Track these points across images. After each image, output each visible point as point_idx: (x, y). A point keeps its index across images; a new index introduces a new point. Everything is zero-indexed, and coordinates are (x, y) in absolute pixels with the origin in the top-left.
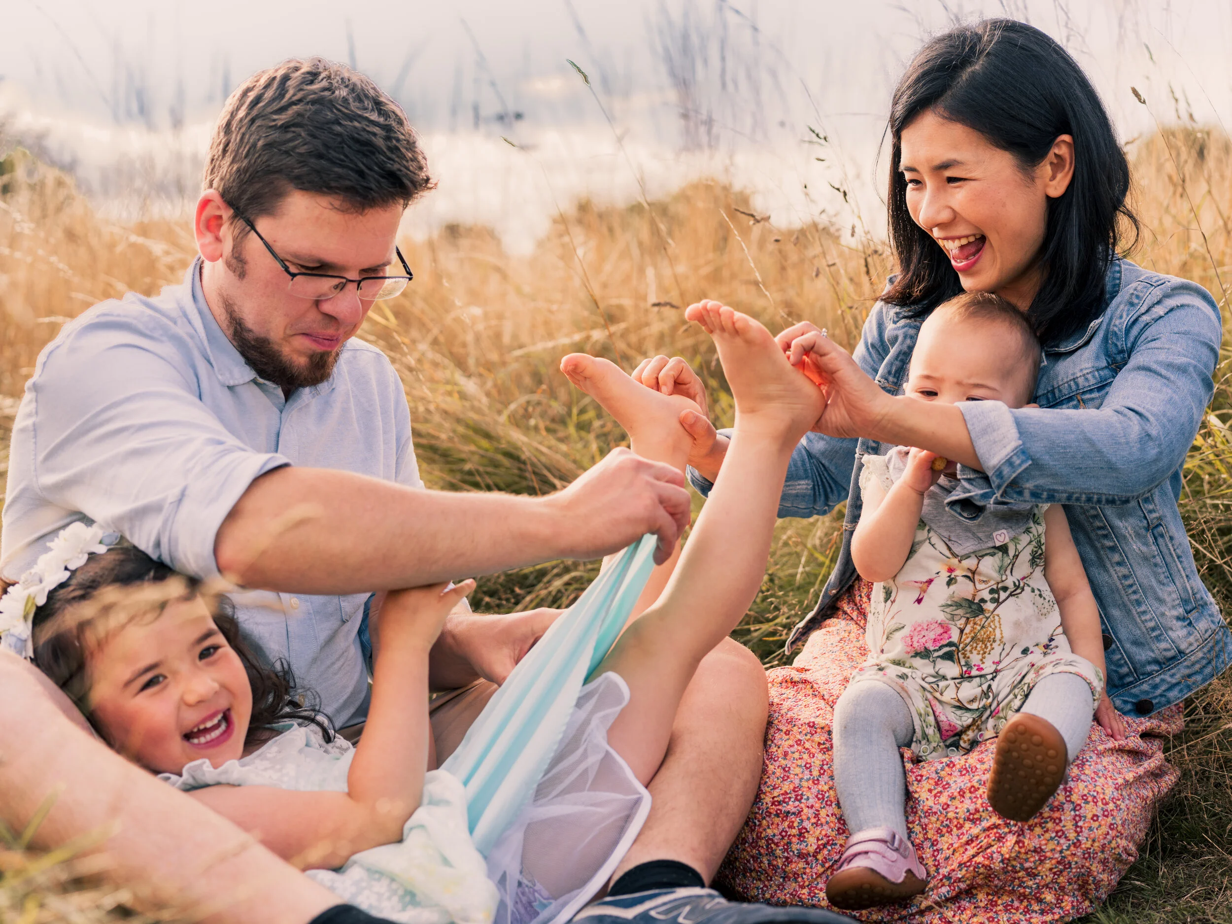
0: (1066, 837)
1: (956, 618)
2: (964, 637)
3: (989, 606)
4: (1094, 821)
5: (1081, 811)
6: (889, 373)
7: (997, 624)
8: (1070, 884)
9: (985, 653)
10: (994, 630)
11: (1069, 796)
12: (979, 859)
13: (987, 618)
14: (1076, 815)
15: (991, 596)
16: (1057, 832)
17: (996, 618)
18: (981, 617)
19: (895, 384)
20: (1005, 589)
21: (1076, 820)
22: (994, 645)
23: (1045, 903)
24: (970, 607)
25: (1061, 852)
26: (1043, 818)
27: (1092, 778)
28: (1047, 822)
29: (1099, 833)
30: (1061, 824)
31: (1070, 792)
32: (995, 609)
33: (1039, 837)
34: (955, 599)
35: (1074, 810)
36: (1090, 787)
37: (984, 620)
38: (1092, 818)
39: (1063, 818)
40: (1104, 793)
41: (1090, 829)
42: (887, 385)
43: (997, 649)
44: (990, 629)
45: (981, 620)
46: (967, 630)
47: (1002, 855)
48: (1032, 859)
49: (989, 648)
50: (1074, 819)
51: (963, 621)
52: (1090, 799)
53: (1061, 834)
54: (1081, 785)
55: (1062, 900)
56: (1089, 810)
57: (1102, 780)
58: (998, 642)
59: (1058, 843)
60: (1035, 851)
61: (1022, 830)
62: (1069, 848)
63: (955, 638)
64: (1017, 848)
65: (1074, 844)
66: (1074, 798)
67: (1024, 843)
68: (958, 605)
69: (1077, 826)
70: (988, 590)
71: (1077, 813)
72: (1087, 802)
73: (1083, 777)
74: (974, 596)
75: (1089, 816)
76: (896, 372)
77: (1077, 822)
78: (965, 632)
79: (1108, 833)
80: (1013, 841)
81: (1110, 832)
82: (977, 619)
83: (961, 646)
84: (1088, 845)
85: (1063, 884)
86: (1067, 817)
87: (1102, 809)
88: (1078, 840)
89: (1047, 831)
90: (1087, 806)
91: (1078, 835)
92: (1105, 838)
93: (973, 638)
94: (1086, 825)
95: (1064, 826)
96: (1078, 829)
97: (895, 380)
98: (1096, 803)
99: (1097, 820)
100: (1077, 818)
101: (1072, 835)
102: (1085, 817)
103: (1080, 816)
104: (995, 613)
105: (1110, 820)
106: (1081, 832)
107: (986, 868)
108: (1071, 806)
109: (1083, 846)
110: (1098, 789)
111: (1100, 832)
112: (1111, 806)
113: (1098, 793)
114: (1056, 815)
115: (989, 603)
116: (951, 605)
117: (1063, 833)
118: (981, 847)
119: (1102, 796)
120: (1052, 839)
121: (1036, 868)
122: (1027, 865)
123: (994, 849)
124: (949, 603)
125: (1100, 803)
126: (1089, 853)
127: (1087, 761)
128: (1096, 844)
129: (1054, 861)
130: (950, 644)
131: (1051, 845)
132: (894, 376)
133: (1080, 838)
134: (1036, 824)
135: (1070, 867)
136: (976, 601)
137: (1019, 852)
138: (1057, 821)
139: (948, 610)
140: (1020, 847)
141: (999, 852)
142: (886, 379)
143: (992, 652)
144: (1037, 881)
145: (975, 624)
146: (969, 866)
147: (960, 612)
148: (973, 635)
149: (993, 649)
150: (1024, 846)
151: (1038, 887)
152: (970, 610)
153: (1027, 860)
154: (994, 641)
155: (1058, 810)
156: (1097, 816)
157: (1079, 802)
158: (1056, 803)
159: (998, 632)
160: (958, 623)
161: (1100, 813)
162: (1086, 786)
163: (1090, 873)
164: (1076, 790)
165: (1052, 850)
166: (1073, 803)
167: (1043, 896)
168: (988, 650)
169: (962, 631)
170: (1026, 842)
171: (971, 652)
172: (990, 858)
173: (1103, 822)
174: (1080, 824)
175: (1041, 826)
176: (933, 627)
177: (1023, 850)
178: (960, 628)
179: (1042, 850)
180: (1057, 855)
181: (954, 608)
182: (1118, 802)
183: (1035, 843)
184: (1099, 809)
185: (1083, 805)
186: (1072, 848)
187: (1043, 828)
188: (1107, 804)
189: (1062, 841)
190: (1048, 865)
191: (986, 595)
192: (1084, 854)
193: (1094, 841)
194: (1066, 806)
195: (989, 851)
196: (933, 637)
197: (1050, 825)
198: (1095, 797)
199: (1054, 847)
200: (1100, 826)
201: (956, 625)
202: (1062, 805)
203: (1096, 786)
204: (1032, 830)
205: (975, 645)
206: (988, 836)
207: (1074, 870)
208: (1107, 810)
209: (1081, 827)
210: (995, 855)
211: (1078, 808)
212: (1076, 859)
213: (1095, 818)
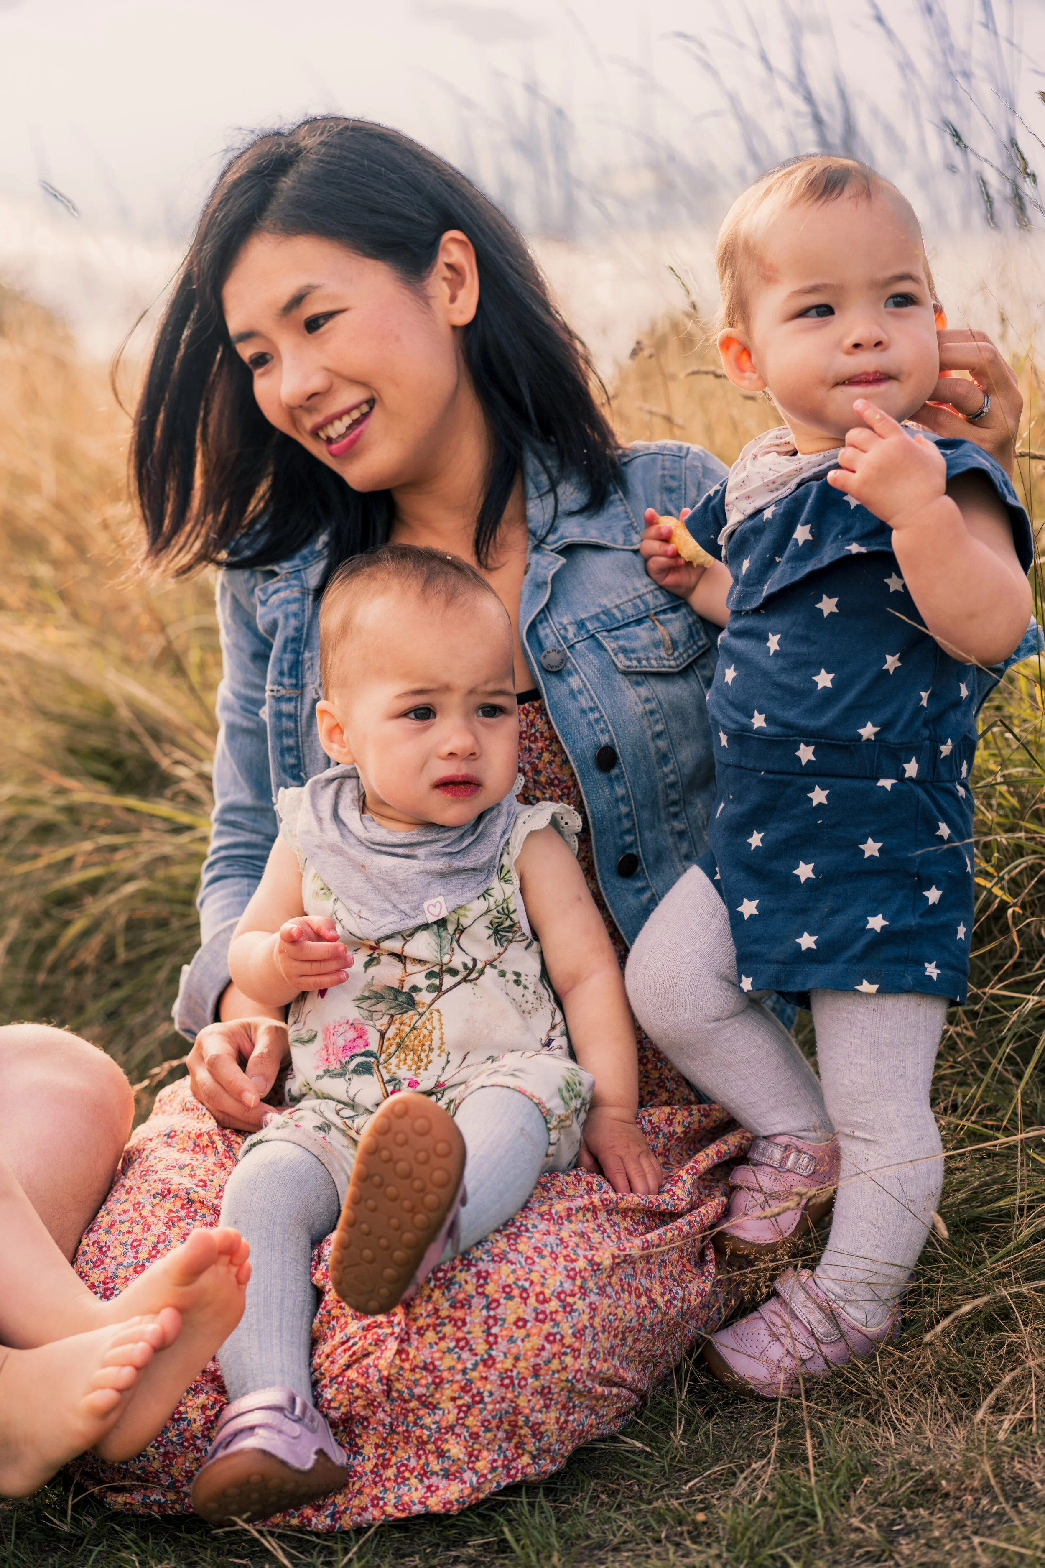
0: (471, 1350)
1: (376, 1016)
2: (386, 1044)
3: (424, 997)
4: (518, 1327)
5: (499, 1311)
6: (281, 673)
7: (436, 1023)
8: (487, 1429)
9: (419, 1068)
10: (431, 1032)
11: (481, 1286)
12: (352, 1374)
13: (421, 1015)
14: (489, 1317)
15: (429, 982)
16: (458, 1341)
17: (435, 1014)
18: (411, 1013)
19: (296, 686)
20: (454, 972)
21: (488, 1324)
22: (433, 1056)
23: (449, 1458)
24: (396, 999)
25: (464, 1371)
26: (439, 1317)
27: (527, 1258)
28: (444, 1325)
29: (526, 1347)
30: (465, 1329)
31: (485, 1279)
32: (434, 1000)
33: (432, 1347)
34: (375, 988)
35: (488, 1307)
36: (520, 1273)
37: (417, 1017)
38: (515, 1323)
39: (468, 1319)
40: (543, 1285)
41: (511, 1340)
42: (283, 692)
43: (438, 1061)
44: (425, 1031)
45: (411, 1018)
46: (390, 1034)
47: (380, 1371)
48: (423, 1382)
49: (425, 1061)
50: (486, 1323)
51: (386, 1019)
52: (516, 1292)
53: (463, 1344)
54: (505, 1268)
55: (477, 1458)
56: (510, 1310)
57: (547, 1262)
58: (437, 1051)
59: (459, 1358)
60: (425, 1368)
61: (407, 1333)
62: (475, 1366)
63: (374, 1047)
64: (397, 1362)
65: (484, 1362)
66: (490, 1289)
67: (408, 1354)
68: (378, 997)
69: (489, 1334)
70: (424, 973)
71: (492, 1313)
72: (510, 1297)
73: (512, 1256)
74: (402, 982)
75: (512, 1318)
76: (291, 669)
77: (489, 1328)
78: (387, 1036)
79: (543, 1348)
80: (394, 1351)
81: (548, 1346)
82: (405, 1016)
83: (384, 1056)
84: (508, 1364)
85: (475, 1429)
86: (476, 1317)
87: (535, 1309)
88: (491, 1356)
89: (443, 1338)
90: (510, 1303)
91: (491, 1348)
92: (537, 1356)
93: (399, 1045)
94: (504, 1333)
95: (469, 1332)
96: (491, 1339)
97: (294, 681)
98: (525, 1300)
99: (524, 1326)
100: (491, 1322)
101: (481, 1348)
102: (504, 1320)
103: (495, 1318)
104: (433, 1007)
105: (547, 1327)
106: (496, 1343)
107: (362, 1390)
108: (484, 1302)
109: (499, 1366)
110: (534, 1277)
111: (528, 1345)
112: (554, 1305)
113: (532, 1283)
114: (459, 1314)
115: (424, 992)
116: (369, 998)
117: (467, 1343)
118: (354, 1353)
119: (538, 1289)
120: (450, 1350)
121: (432, 1395)
122: (418, 1391)
123: (370, 1360)
124: (367, 994)
125: (532, 1300)
126: (511, 1378)
127: (527, 1230)
128: (521, 1364)
129: (456, 1386)
130: (367, 1054)
131: (449, 1361)
132: (290, 676)
133: (494, 1353)
134: (428, 1326)
135: (482, 1401)
136: (406, 989)
137: (402, 1368)
138: (460, 1324)
139: (365, 1005)
140: (403, 1361)
141: (376, 1366)
142: (280, 684)
143: (430, 1066)
144: (437, 1418)
145: (402, 1023)
146: (341, 1383)
147: (382, 1007)
148: (398, 1040)
149: (430, 1062)
150: (407, 1359)
151: (439, 1428)
152: (395, 1003)
153: (416, 1383)
154: (431, 1050)
155: (463, 1307)
156: (525, 1321)
157: (496, 1296)
158: (461, 1296)
159: (436, 1035)
160: (378, 1023)
161: (529, 1315)
162: (514, 1271)
163: (517, 1411)
164: (495, 1277)
165: (451, 1369)
166: (487, 1296)
167: (445, 1447)
168: (423, 1064)
169: (383, 1035)
170: (412, 1352)
171: (397, 1066)
172: (365, 1374)
173: (534, 1331)
174: (495, 1330)
175: (435, 1329)
176: (341, 1030)
177: (407, 1365)
178: (379, 1031)
179: (435, 1367)
180: (459, 1377)
181: (373, 1001)
182: (570, 1300)
183: (425, 1355)
184: (529, 1310)
185: (502, 1301)
186: (481, 1367)
187: (437, 1333)
188: (546, 1301)
189: (465, 1355)
190: (449, 1391)
191: (421, 981)
192: (502, 1379)
193: (517, 1359)
194: (475, 1301)
195: (365, 1362)
196: (342, 1043)
197: (448, 1329)
198: (525, 1290)
199: (452, 1363)
200: (528, 1335)
201: (374, 1026)
202: (469, 1299)
203: (531, 1271)
204: (422, 1335)
205: (403, 1056)
206: (365, 1337)
207: (490, 1407)
208: (543, 1312)
209: (496, 1336)
210: (371, 1371)
211: (494, 1305)
212: (489, 1387)
213: (520, 1323)
